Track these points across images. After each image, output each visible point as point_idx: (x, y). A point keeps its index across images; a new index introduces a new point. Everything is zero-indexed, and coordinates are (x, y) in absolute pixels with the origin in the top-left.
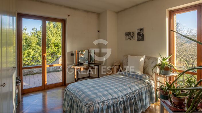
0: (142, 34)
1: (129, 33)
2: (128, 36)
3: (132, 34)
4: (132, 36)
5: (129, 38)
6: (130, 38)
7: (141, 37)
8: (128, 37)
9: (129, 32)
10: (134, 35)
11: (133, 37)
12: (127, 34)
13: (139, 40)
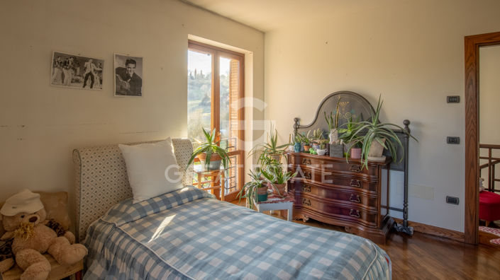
0: (134, 74)
1: (75, 58)
2: (71, 71)
3: (90, 67)
4: (90, 74)
5: (77, 81)
6: (83, 80)
7: (127, 85)
8: (69, 74)
9: (76, 55)
10: (101, 72)
11: (97, 80)
12: (65, 63)
13: (122, 92)
